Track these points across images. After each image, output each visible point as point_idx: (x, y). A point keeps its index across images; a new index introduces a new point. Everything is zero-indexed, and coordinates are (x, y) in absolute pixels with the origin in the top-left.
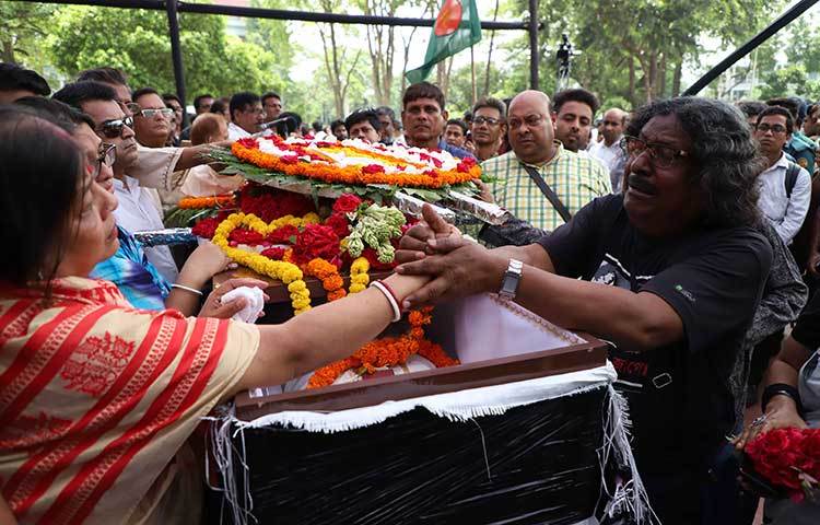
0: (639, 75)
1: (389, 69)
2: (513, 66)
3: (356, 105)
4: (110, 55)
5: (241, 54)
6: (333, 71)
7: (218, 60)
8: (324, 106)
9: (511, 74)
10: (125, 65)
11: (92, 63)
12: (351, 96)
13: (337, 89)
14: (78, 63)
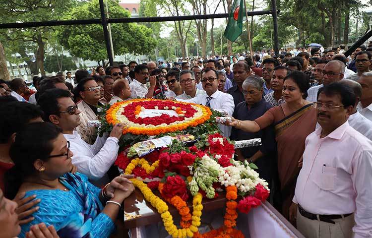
0: (327, 20)
1: (205, 29)
2: (263, 22)
3: (191, 46)
4: (82, 37)
5: (138, 30)
6: (179, 33)
7: (128, 34)
8: (176, 48)
9: (263, 26)
10: (89, 41)
11: (74, 41)
12: (188, 43)
13: (181, 40)
14: (69, 42)
